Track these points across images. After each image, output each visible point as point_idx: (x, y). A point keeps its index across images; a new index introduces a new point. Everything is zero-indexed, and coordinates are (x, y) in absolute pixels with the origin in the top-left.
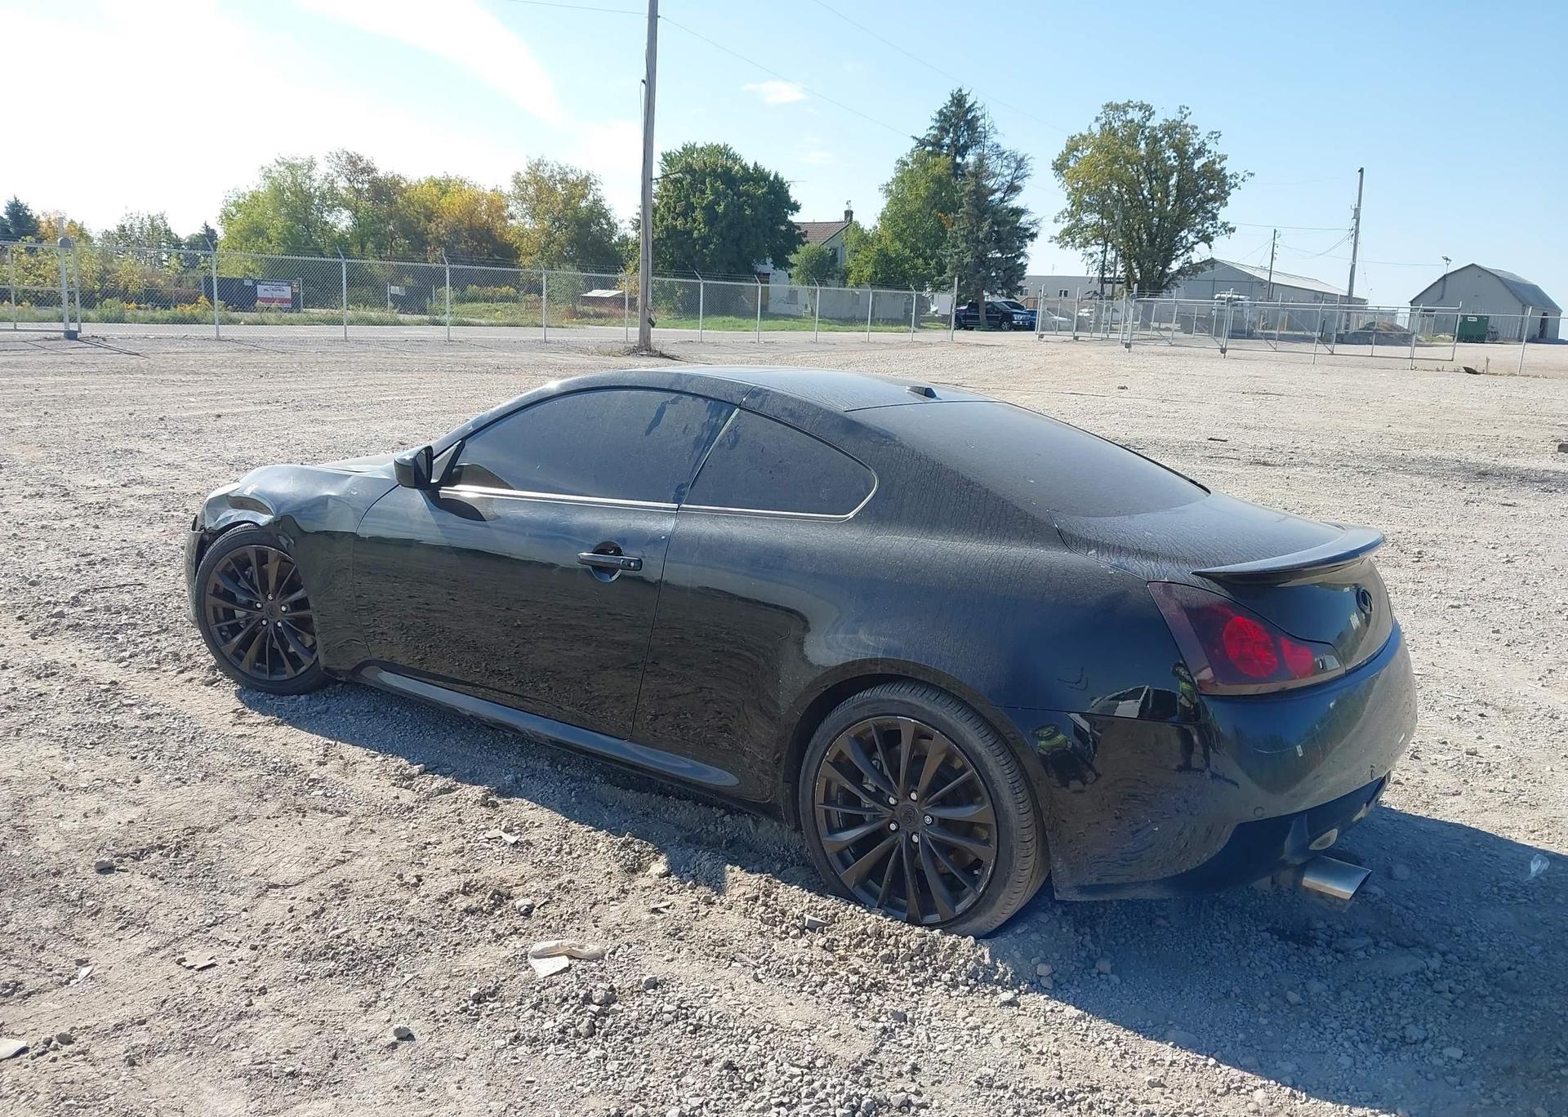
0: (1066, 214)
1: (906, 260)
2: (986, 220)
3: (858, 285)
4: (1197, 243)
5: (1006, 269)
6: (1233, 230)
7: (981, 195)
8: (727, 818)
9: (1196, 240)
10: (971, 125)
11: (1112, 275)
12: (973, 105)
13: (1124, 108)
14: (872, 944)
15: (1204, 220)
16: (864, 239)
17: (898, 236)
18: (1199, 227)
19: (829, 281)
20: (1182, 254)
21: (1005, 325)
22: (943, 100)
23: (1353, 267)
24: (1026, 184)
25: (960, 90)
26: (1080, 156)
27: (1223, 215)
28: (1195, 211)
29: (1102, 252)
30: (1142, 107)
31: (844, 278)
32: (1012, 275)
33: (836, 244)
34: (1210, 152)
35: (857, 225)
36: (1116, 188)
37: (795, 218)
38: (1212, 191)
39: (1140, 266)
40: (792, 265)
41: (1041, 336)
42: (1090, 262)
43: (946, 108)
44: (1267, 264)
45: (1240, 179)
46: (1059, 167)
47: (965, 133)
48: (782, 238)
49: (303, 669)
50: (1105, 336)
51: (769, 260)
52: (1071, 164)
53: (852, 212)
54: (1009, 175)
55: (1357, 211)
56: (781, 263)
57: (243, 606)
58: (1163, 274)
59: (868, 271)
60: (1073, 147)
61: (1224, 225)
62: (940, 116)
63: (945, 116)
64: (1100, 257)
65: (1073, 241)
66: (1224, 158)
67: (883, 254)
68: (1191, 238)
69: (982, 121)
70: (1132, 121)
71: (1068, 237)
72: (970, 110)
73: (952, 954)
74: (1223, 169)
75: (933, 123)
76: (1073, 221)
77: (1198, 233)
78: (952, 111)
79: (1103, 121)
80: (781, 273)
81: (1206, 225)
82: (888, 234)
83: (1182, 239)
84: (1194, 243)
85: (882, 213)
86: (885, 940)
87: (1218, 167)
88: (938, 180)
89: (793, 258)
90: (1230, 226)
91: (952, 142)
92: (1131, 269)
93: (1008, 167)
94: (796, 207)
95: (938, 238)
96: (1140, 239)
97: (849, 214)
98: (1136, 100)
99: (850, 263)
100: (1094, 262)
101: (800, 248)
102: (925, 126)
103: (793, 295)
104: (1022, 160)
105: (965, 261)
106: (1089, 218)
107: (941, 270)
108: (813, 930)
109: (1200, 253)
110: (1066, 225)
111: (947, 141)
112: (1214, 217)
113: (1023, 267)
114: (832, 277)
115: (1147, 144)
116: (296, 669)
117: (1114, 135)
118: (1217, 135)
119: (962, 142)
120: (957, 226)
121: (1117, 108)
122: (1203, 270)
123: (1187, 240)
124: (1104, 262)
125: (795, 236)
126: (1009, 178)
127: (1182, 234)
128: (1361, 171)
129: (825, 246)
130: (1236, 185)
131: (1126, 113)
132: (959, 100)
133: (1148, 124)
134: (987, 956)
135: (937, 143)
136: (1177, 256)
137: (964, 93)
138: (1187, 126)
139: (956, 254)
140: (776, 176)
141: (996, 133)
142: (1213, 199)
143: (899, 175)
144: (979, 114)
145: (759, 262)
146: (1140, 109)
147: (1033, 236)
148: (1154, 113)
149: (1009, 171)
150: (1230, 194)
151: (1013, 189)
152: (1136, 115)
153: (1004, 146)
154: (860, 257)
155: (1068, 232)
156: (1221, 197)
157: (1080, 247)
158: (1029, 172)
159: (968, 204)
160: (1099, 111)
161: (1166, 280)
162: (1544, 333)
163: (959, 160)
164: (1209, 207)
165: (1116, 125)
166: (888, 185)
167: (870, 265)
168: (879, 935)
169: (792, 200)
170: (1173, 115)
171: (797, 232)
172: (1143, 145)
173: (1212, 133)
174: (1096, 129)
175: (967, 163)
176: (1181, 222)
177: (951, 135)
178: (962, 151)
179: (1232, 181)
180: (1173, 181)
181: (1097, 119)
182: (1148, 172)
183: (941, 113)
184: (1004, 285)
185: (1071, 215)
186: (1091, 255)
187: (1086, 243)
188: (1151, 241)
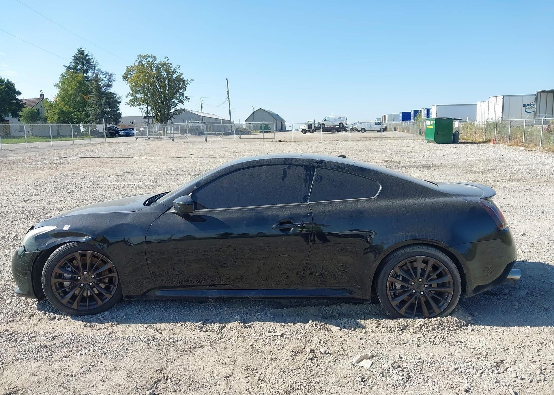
0: (130, 94)
1: (72, 113)
2: (103, 97)
3: (52, 123)
4: (178, 103)
5: (114, 115)
6: (189, 99)
7: (99, 87)
8: (327, 308)
9: (178, 102)
10: (88, 61)
11: (151, 115)
12: (87, 54)
13: (145, 57)
14: (425, 327)
15: (180, 95)
16: (51, 105)
17: (66, 104)
18: (179, 98)
19: (38, 122)
20: (174, 107)
21: (117, 135)
22: (75, 52)
23: (230, 110)
24: (113, 83)
25: (81, 48)
26: (132, 73)
27: (186, 94)
28: (176, 93)
29: (146, 107)
30: (152, 57)
31: (45, 120)
32: (116, 116)
33: (39, 107)
34: (178, 72)
35: (47, 99)
36: (147, 85)
37: (19, 97)
38: (180, 86)
39: (160, 112)
40: (21, 116)
41: (137, 138)
42: (143, 111)
43: (76, 55)
44: (200, 110)
45: (189, 82)
46: (125, 77)
47: (86, 65)
48: (15, 105)
49: (107, 300)
50: (158, 137)
51: (10, 115)
52: (129, 76)
53: (43, 95)
54: (106, 80)
55: (228, 92)
56: (15, 115)
57: (67, 279)
58: (168, 114)
59: (56, 117)
60: (129, 70)
61: (186, 97)
62: (74, 58)
63: (77, 58)
64: (146, 109)
65: (134, 104)
66: (182, 74)
67: (61, 111)
68: (176, 102)
69: (92, 60)
70: (149, 61)
71: (132, 103)
72: (87, 56)
73: (448, 322)
74: (183, 78)
75: (72, 61)
76: (133, 97)
77: (178, 100)
78: (79, 56)
79: (138, 61)
80: (16, 120)
81: (181, 97)
82: (62, 103)
83: (173, 102)
84: (177, 103)
85: (58, 95)
86: (428, 325)
87: (182, 77)
88: (80, 82)
89: (20, 113)
90: (188, 97)
91: (81, 68)
92: (157, 113)
93: (105, 77)
94: (19, 93)
95: (84, 104)
96: (158, 103)
97: (42, 95)
98: (150, 54)
99: (46, 114)
100: (144, 111)
101: (23, 109)
102: (69, 61)
103: (22, 129)
104: (111, 75)
105: (98, 112)
106: (139, 96)
107: (88, 116)
108: (405, 329)
109: (180, 106)
110: (131, 98)
111: (79, 67)
112: (183, 94)
113: (120, 114)
114: (39, 120)
115: (155, 70)
116: (102, 300)
117: (143, 66)
118: (179, 67)
119: (85, 68)
120: (92, 99)
121: (143, 57)
122: (181, 112)
123: (175, 102)
124: (147, 111)
125: (21, 105)
126: (107, 82)
127: (173, 100)
128: (227, 79)
129: (34, 108)
130: (188, 84)
131: (146, 59)
132: (81, 52)
133: (155, 63)
134: (457, 319)
135: (75, 69)
136: (172, 108)
137: (83, 49)
138: (168, 63)
139: (93, 110)
140: (8, 81)
141: (99, 65)
142: (181, 88)
143: (62, 80)
144: (90, 57)
145: (5, 115)
146: (151, 58)
147: (119, 102)
148: (156, 59)
149: (106, 79)
150: (187, 87)
151: (109, 86)
152: (150, 59)
153: (102, 70)
154: (51, 112)
155: (132, 101)
156: (184, 87)
157: (137, 106)
158: (114, 79)
159: (95, 91)
160: (136, 58)
161: (169, 116)
162: (282, 129)
163: (85, 75)
164: (181, 91)
165: (144, 62)
166: (58, 84)
167: (56, 115)
168: (425, 324)
169: (17, 90)
170: (163, 60)
171: (21, 103)
172: (154, 70)
173: (177, 66)
174: (137, 64)
175: (88, 76)
176: (172, 97)
177: (80, 65)
178: (86, 71)
179: (187, 82)
180: (167, 82)
181: (136, 61)
182: (157, 79)
183: (74, 57)
184: (114, 121)
185: (132, 95)
186: (143, 109)
187: (139, 105)
188: (163, 103)
